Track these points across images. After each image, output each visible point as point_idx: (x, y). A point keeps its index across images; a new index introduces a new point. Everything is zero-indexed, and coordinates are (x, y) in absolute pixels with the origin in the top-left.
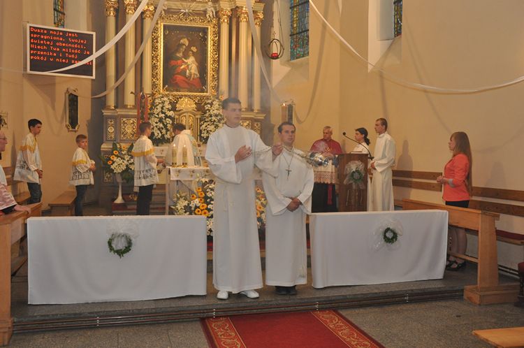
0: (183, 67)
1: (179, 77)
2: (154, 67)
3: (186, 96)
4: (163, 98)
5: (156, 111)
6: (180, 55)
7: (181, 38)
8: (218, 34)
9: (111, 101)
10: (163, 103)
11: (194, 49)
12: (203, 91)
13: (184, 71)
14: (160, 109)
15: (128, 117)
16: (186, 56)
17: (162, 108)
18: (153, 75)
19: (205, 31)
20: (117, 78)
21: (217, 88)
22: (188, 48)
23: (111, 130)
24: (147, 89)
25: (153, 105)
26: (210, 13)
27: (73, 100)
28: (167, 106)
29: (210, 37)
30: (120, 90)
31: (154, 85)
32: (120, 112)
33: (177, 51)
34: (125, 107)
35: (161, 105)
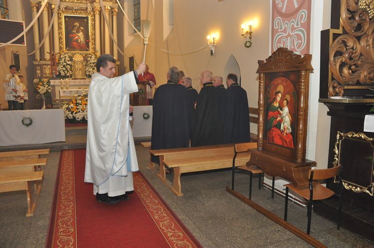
0: (76, 38)
1: (75, 43)
2: (60, 38)
3: (78, 53)
4: (66, 55)
5: (61, 62)
6: (74, 31)
7: (75, 22)
8: (94, 20)
9: (38, 57)
10: (65, 57)
11: (82, 28)
12: (87, 51)
13: (77, 39)
14: (63, 61)
15: (47, 65)
16: (78, 32)
17: (65, 60)
18: (60, 42)
19: (87, 18)
20: (40, 42)
21: (94, 48)
22: (79, 28)
23: (38, 72)
24: (57, 50)
25: (60, 59)
26: (89, 9)
27: (16, 57)
28: (67, 59)
29: (90, 22)
30: (42, 49)
31: (61, 48)
32: (42, 62)
33: (73, 29)
34: (45, 60)
35: (64, 58)
